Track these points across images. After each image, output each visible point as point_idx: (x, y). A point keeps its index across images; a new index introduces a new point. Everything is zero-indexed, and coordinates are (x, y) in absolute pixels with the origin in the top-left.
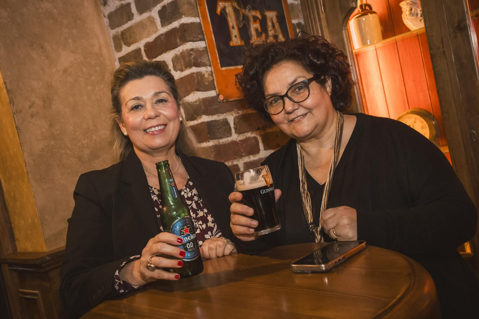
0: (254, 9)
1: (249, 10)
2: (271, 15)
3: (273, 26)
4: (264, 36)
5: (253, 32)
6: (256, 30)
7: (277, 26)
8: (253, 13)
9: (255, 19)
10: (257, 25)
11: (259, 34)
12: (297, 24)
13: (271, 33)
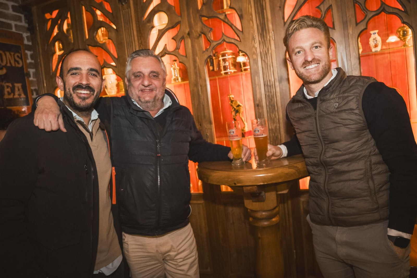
0: (8, 82)
1: (5, 83)
2: (18, 85)
3: (19, 90)
4: (12, 94)
5: (6, 93)
6: (8, 92)
7: (21, 90)
8: (7, 84)
9: (8, 87)
10: (9, 90)
11: (9, 94)
12: (34, 89)
13: (17, 93)
